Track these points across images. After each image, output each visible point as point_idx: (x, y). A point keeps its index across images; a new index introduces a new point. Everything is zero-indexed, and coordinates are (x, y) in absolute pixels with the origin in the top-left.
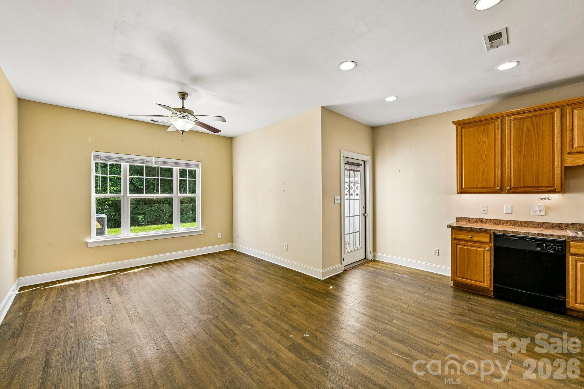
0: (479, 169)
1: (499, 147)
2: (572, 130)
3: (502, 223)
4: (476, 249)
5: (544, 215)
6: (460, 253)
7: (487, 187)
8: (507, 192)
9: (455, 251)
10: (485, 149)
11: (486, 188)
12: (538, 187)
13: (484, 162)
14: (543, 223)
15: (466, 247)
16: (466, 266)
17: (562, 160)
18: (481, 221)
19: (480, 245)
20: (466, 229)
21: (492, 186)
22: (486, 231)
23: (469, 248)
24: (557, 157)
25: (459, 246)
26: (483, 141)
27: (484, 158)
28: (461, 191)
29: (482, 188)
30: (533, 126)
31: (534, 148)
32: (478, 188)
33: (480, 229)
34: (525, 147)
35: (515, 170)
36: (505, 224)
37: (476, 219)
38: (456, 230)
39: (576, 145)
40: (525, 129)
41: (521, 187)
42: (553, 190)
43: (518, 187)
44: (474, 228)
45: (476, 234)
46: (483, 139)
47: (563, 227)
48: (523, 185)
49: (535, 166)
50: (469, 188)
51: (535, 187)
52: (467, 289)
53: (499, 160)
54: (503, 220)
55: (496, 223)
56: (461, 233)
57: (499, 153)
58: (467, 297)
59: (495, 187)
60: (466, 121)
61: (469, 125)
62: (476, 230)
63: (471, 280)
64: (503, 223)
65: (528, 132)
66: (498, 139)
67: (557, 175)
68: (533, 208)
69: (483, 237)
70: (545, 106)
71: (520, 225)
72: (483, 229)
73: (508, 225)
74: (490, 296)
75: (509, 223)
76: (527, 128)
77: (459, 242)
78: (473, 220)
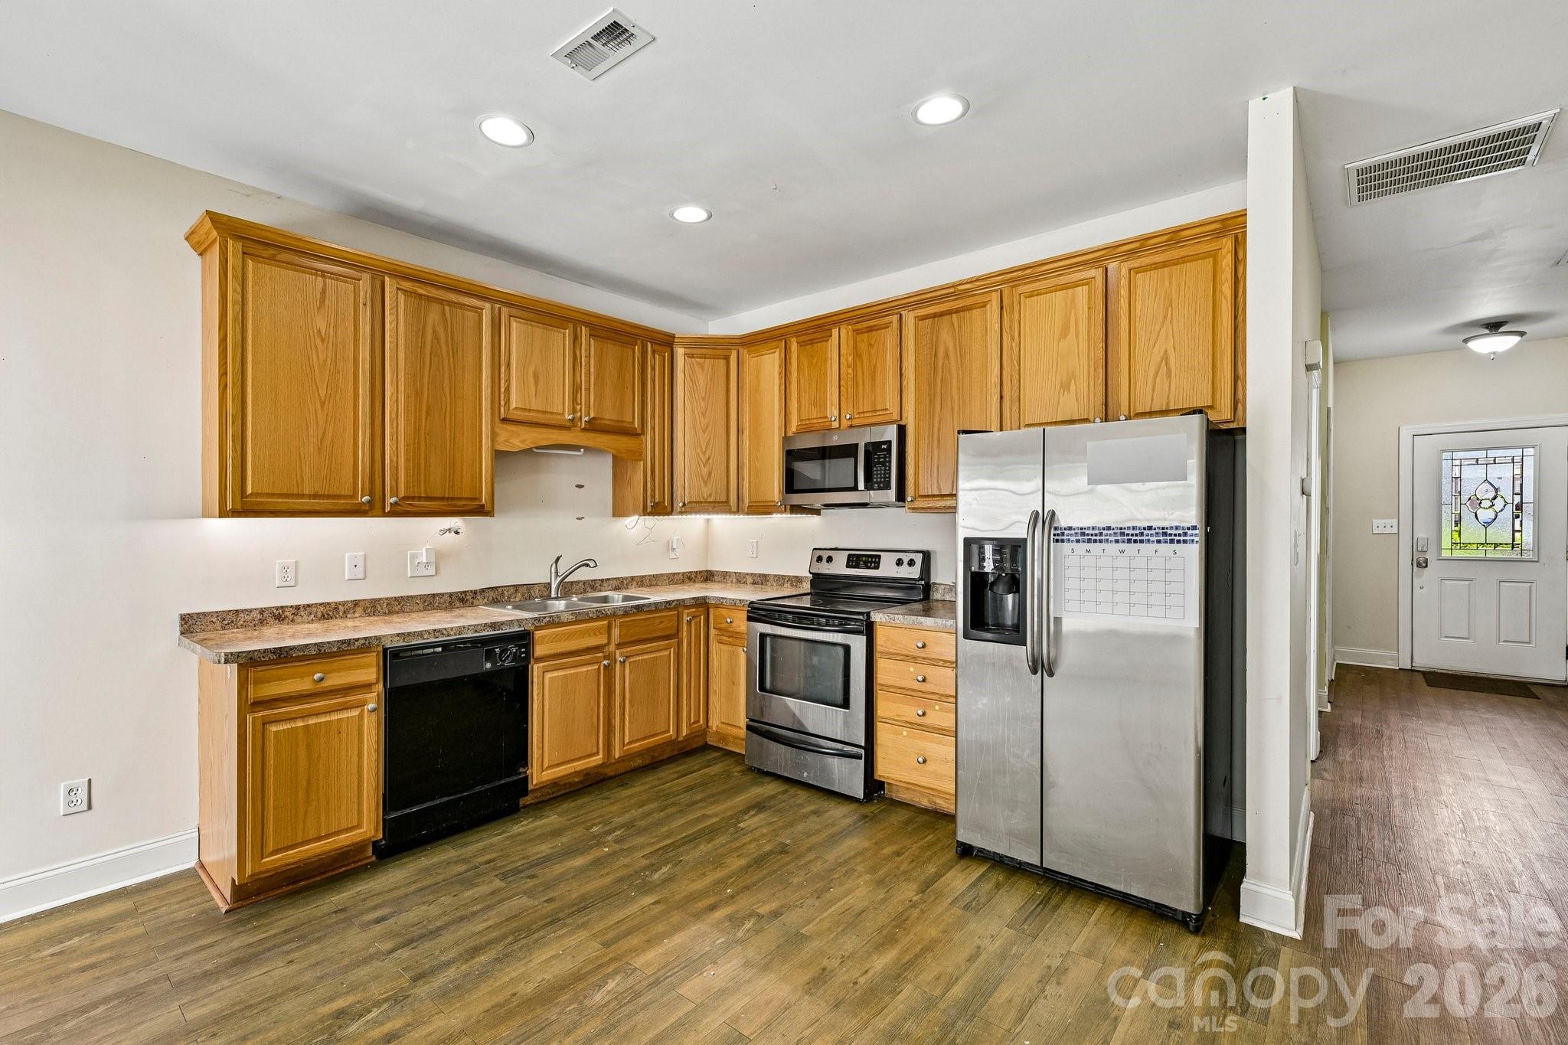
0: (307, 430)
1: (368, 366)
2: (509, 365)
3: (341, 614)
4: (334, 717)
5: (434, 573)
6: (277, 752)
7: (331, 493)
8: (389, 512)
9: (259, 754)
10: (325, 361)
11: (328, 497)
12: (453, 499)
13: (323, 404)
14: (434, 595)
15: (300, 724)
16: (301, 794)
17: (494, 436)
18: (279, 615)
19: (348, 699)
20: (301, 654)
21: (346, 490)
22: (364, 646)
23: (312, 721)
24: (486, 426)
25: (274, 728)
26: (319, 331)
27: (323, 393)
28: (239, 507)
29: (315, 496)
30: (445, 328)
31: (447, 390)
32: (302, 496)
33: (348, 642)
34: (429, 383)
35: (407, 445)
36: (349, 616)
37: (262, 611)
38: (264, 664)
39: (513, 405)
40: (429, 330)
41: (420, 498)
42: (476, 507)
43: (413, 498)
44: (329, 643)
45: (337, 663)
46: (321, 324)
47: (467, 600)
48: (426, 492)
49: (448, 441)
50: (272, 495)
51: (448, 499)
52: (290, 884)
53: (368, 410)
54: (344, 603)
55: (325, 617)
56: (281, 672)
57: (368, 386)
58: (325, 909)
59: (354, 496)
60: (263, 233)
61: (275, 255)
62: (339, 648)
63: (319, 839)
64: (344, 612)
65: (435, 341)
66: (364, 339)
67: (486, 472)
68: (413, 557)
69: (358, 667)
70: (466, 286)
71: (387, 612)
72: (357, 640)
73: (357, 615)
74: (367, 864)
75: (359, 610)
76: (434, 331)
77: (275, 711)
78: (250, 618)
